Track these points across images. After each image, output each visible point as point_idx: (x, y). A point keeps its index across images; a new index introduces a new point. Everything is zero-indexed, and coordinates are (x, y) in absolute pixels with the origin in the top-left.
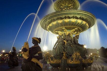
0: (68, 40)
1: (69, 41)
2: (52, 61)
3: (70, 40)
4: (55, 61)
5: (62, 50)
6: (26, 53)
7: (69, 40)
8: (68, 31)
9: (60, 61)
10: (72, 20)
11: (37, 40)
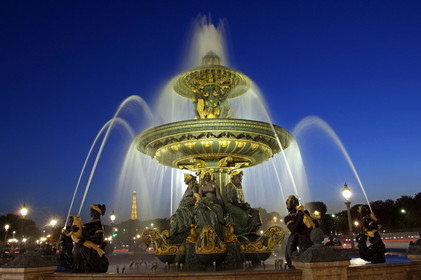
0: (206, 192)
1: (209, 195)
2: (159, 249)
3: (212, 192)
4: (167, 249)
5: (187, 220)
6: (76, 234)
7: (208, 191)
8: (210, 163)
9: (181, 249)
10: (202, 143)
11: (98, 209)
